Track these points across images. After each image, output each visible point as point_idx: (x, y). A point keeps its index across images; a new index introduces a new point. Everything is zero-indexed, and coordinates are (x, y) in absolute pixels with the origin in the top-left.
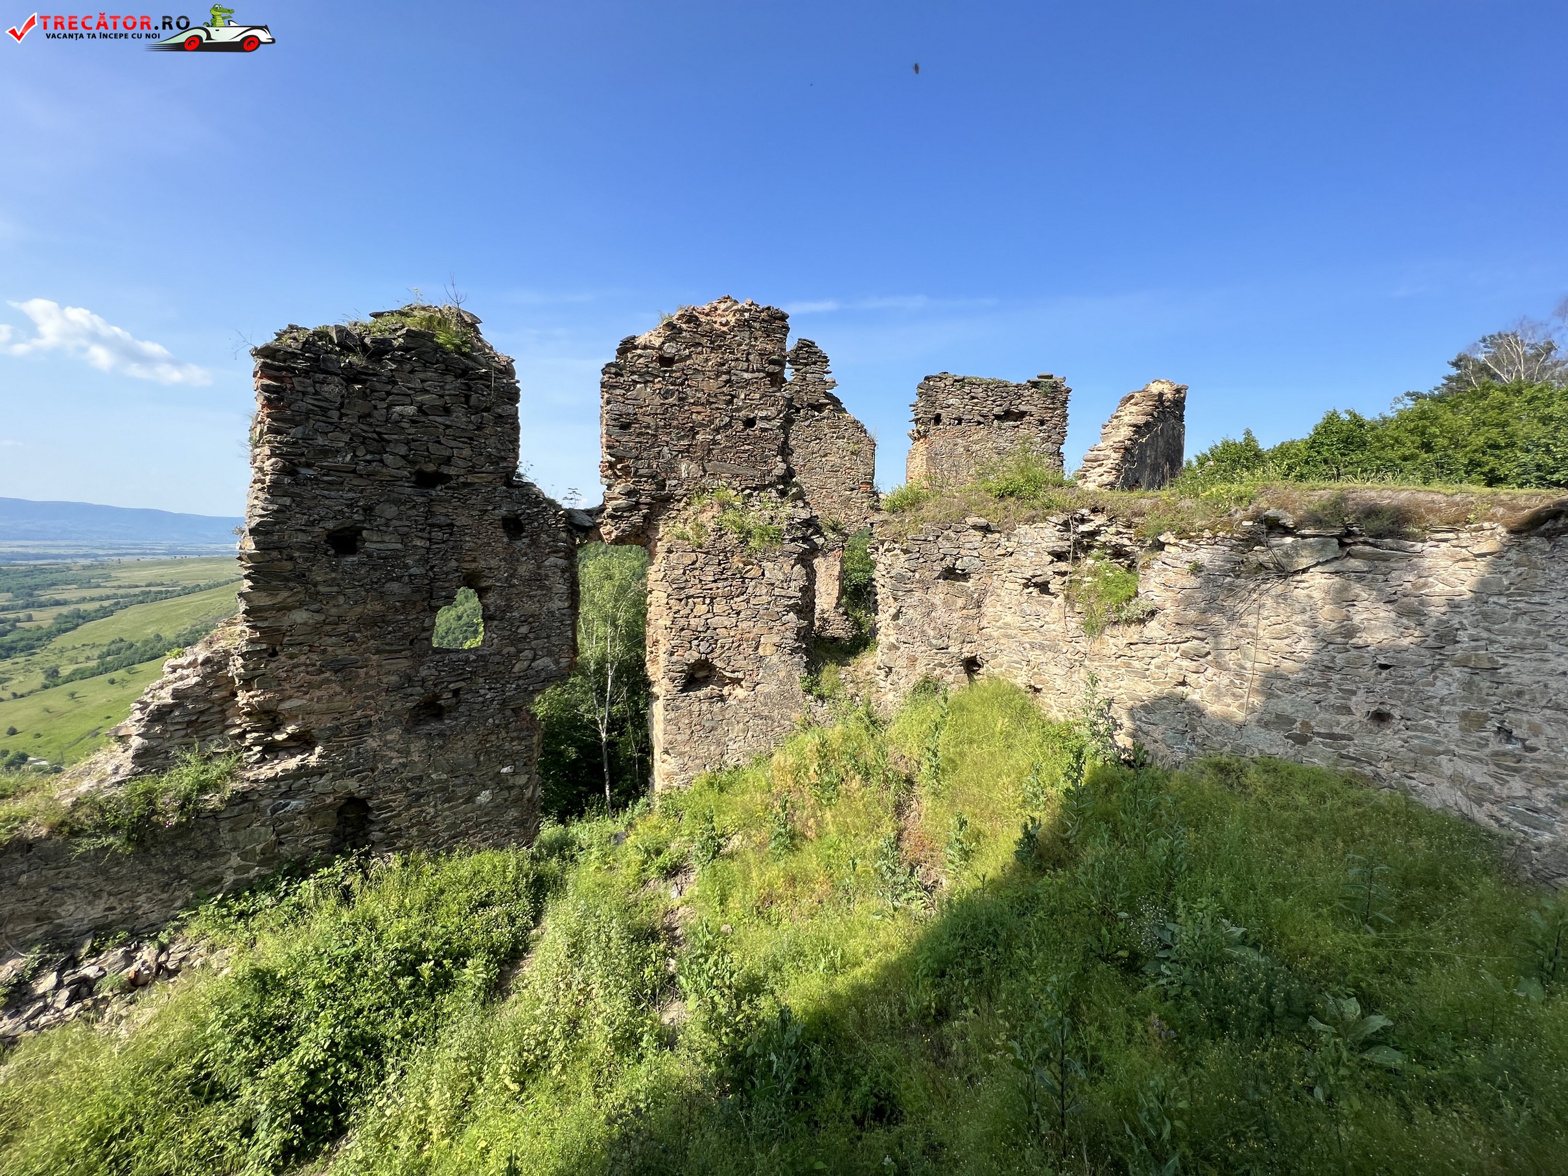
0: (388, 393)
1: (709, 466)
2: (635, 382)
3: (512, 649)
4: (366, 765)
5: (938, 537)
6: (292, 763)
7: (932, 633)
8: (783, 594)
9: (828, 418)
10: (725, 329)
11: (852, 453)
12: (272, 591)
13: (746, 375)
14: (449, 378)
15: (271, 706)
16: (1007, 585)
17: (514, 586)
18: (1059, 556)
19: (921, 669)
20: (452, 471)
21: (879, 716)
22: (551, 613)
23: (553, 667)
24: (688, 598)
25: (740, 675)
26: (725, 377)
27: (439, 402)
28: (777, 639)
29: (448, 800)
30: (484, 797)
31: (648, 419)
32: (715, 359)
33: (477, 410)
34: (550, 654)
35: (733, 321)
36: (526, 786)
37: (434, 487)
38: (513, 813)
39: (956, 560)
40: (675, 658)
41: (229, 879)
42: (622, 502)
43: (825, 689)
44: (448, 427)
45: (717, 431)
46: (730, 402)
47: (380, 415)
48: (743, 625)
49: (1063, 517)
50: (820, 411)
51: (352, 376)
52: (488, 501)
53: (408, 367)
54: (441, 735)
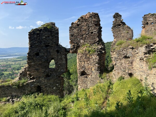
0: (42, 36)
1: (85, 41)
2: (74, 29)
3: (58, 68)
4: (40, 82)
5: (123, 50)
6: (32, 81)
7: (122, 68)
8: (95, 61)
9: (121, 27)
10: (87, 18)
11: (127, 33)
12: (30, 60)
13: (91, 25)
14: (49, 32)
15: (30, 74)
16: (137, 59)
17: (58, 60)
18: (146, 53)
19: (120, 75)
20: (49, 45)
21: (112, 83)
22: (63, 63)
23: (63, 71)
24: (81, 61)
25: (89, 74)
26: (87, 26)
27: (48, 36)
28: (94, 68)
29: (50, 88)
30: (54, 88)
31: (76, 34)
32: (86, 23)
33: (52, 36)
34: (63, 69)
35: (88, 16)
36: (60, 87)
37: (48, 47)
38: (58, 91)
39: (127, 54)
40: (79, 70)
41: (26, 93)
42: (72, 47)
43: (103, 77)
44: (49, 39)
45: (87, 35)
46: (89, 30)
47: (41, 38)
48: (89, 66)
49: (146, 45)
50: (120, 26)
51: (38, 34)
52: (54, 48)
53: (44, 32)
54: (49, 79)
